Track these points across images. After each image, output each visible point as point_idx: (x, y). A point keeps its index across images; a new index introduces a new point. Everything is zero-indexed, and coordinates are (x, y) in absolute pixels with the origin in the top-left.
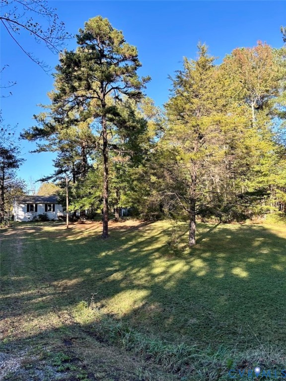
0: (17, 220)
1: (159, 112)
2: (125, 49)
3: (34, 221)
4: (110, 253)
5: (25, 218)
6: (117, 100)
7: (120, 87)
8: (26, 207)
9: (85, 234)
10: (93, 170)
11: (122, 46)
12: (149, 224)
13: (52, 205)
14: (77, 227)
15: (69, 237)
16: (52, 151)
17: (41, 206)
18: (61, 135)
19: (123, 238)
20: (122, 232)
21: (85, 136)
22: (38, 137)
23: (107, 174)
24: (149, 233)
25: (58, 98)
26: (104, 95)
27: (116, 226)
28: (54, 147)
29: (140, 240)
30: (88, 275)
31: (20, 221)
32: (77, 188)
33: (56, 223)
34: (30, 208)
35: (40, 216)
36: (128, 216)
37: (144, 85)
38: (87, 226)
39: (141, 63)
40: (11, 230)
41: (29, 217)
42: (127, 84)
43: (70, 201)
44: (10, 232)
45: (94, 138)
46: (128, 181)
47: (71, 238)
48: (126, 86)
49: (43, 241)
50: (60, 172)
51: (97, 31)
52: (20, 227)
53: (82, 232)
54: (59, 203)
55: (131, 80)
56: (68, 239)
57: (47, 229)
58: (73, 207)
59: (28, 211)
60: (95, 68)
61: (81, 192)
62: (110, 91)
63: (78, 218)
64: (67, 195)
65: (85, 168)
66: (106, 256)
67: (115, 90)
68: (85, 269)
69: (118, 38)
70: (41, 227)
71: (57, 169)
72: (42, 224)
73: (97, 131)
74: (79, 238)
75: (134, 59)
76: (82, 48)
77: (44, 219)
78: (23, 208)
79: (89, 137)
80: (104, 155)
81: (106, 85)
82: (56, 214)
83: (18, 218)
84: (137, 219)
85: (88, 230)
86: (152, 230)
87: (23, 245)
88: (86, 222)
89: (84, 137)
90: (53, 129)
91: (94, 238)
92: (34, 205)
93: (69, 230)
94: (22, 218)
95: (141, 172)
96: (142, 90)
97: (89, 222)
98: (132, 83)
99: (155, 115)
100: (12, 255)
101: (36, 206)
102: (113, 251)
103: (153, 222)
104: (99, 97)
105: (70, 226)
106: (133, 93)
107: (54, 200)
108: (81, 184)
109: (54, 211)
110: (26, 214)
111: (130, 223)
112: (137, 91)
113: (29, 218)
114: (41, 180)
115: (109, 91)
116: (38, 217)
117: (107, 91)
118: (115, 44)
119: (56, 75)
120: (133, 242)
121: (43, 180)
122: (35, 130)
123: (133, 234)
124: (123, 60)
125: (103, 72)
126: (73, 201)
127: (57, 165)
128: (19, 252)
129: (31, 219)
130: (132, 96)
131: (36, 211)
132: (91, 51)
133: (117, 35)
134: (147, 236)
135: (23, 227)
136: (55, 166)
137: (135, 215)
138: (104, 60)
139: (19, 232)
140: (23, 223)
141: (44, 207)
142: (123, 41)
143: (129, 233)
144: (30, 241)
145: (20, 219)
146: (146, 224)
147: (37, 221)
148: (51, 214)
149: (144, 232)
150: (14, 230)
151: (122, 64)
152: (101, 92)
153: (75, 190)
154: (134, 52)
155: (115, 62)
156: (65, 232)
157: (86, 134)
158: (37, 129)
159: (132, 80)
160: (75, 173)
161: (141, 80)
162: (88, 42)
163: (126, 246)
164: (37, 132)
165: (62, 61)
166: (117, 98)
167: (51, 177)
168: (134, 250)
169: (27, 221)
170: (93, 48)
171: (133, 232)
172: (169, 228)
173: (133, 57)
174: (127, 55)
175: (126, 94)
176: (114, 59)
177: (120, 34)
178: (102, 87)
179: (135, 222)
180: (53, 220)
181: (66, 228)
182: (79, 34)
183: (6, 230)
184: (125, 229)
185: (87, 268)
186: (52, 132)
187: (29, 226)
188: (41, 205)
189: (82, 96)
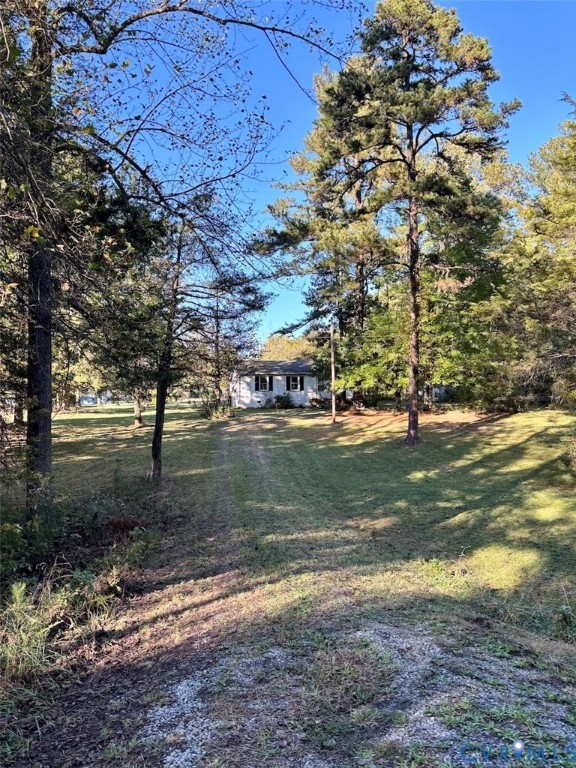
0: (238, 405)
1: (520, 175)
2: (463, 49)
3: (268, 407)
4: (431, 474)
5: (252, 401)
6: (441, 161)
7: (449, 131)
8: (254, 383)
9: (369, 435)
10: (382, 309)
11: (457, 42)
12: (498, 419)
13: (299, 378)
14: (350, 421)
15: (340, 439)
16: (300, 274)
17: (280, 380)
18: (321, 241)
19: (449, 446)
20: (443, 434)
21: (369, 240)
22: (277, 247)
23: (417, 315)
24: (503, 439)
25: (327, 169)
26: (414, 153)
27: (428, 421)
28: (304, 266)
29: (487, 451)
30: (408, 511)
31: (244, 407)
32: (350, 345)
33: (308, 411)
34: (260, 384)
35: (279, 398)
36: (446, 401)
37: (505, 121)
38: (371, 420)
39: (497, 72)
40: (234, 422)
41: (259, 399)
42: (466, 123)
43: (337, 371)
44: (235, 428)
45: (385, 242)
46: (455, 330)
47: (343, 441)
48: (464, 128)
49: (296, 446)
50: (316, 315)
51: (405, 18)
52: (247, 419)
53: (361, 430)
54: (313, 374)
55: (478, 115)
56: (340, 443)
57: (296, 422)
58: (343, 382)
59: (257, 389)
60: (401, 99)
61: (358, 353)
62: (426, 142)
63: (349, 403)
64: (332, 359)
65: (363, 305)
66: (426, 480)
67: (438, 138)
68: (397, 501)
69: (446, 26)
70: (286, 419)
71: (311, 309)
72: (283, 412)
73: (389, 228)
74: (359, 442)
75: (483, 67)
76: (370, 58)
77: (285, 403)
78: (248, 384)
79: (377, 241)
80: (413, 278)
81: (420, 130)
82: (306, 395)
83: (239, 402)
84: (471, 408)
85: (373, 427)
86: (509, 432)
87: (265, 450)
88: (366, 412)
89: (366, 243)
90: (305, 230)
91: (390, 443)
92: (268, 379)
93: (337, 426)
94: (247, 401)
95: (499, 309)
96: (499, 133)
97: (371, 412)
98: (481, 120)
99: (510, 182)
100: (256, 468)
101: (271, 379)
102: (437, 471)
103: (507, 416)
104: (404, 157)
105: (339, 419)
106: (477, 141)
107: (303, 369)
108: (357, 337)
109: (302, 389)
110: (254, 394)
111: (457, 416)
112: (487, 136)
113: (259, 402)
114: (279, 332)
115: (424, 144)
116: (274, 400)
117: (421, 142)
118: (440, 40)
119: (321, 123)
120: (476, 456)
121: (283, 332)
122: (272, 235)
123: (468, 439)
124: (458, 71)
125: (416, 104)
126: (343, 372)
127: (311, 301)
128: (262, 462)
129: (263, 403)
130: (476, 148)
131: (271, 389)
132: (390, 63)
133: (445, 19)
134: (499, 444)
135: (253, 419)
136: (308, 304)
137: (466, 400)
138: (413, 78)
139: (250, 427)
140: (250, 410)
141: (284, 383)
142: (458, 30)
143: (460, 436)
144: (274, 444)
145: (244, 403)
146: (493, 420)
147: (273, 407)
148: (297, 395)
149: (492, 436)
150: (241, 422)
151: (456, 82)
152: (409, 147)
153: (345, 349)
154: (485, 49)
155: (440, 77)
156: (331, 430)
157: (371, 236)
158: (275, 233)
159: (480, 112)
160: (343, 317)
161: (497, 111)
162: (384, 44)
163: (460, 463)
164: (275, 239)
165: (329, 92)
166: (440, 155)
167: (297, 326)
168: (480, 471)
169: (255, 407)
170: (396, 56)
171: (466, 434)
172: (547, 429)
173: (481, 61)
174: (468, 60)
175: (462, 145)
176: (436, 71)
177: (451, 16)
178: (410, 136)
179: (466, 414)
180: (301, 407)
181: (331, 422)
182: (363, 29)
183: (226, 424)
184: (448, 428)
185: (401, 499)
186: (303, 237)
187: (262, 416)
188: (279, 378)
189: (372, 160)
